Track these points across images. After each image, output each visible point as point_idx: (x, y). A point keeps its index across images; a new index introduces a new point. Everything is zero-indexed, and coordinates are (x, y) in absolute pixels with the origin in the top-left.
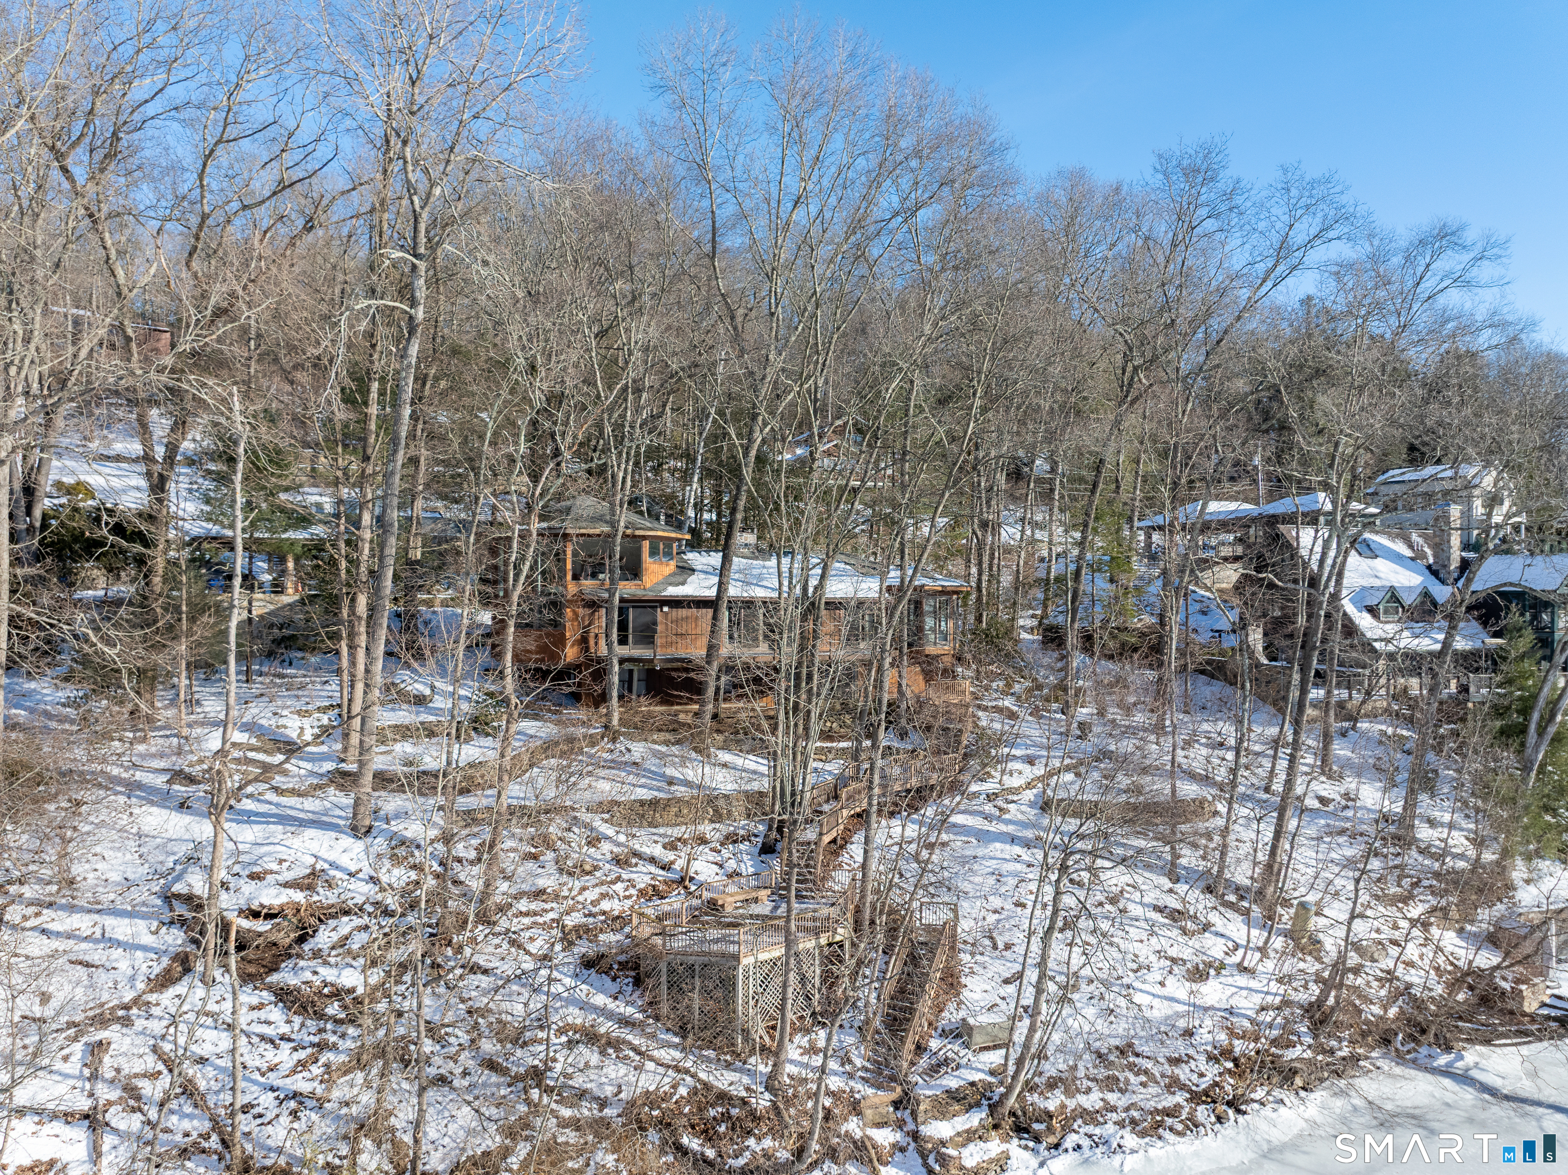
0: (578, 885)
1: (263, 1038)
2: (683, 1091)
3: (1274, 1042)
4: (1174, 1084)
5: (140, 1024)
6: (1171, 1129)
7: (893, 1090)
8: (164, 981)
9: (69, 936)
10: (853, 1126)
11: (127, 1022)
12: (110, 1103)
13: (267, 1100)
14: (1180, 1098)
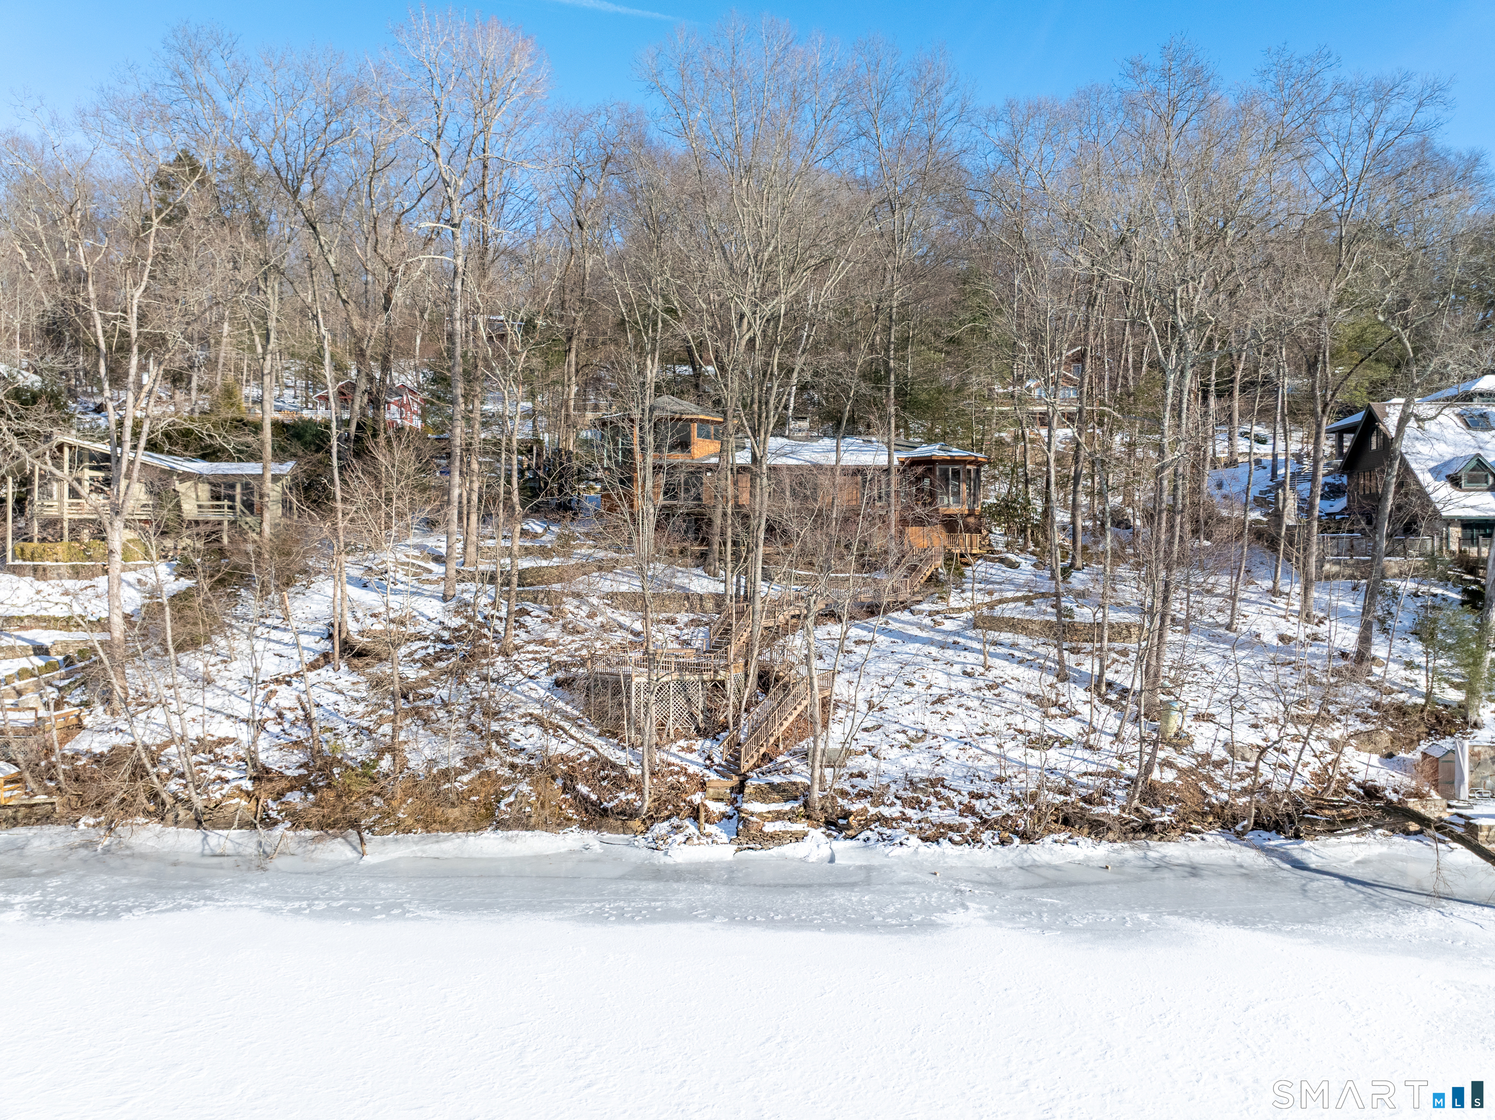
0: (570, 638)
1: (352, 698)
2: (586, 758)
3: (1084, 799)
4: (971, 810)
5: (295, 684)
6: (950, 840)
7: (731, 778)
8: (313, 666)
9: (278, 642)
10: (697, 798)
11: (289, 683)
12: (269, 719)
13: (343, 727)
14: (969, 821)
